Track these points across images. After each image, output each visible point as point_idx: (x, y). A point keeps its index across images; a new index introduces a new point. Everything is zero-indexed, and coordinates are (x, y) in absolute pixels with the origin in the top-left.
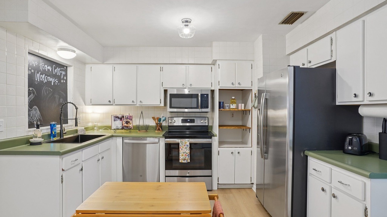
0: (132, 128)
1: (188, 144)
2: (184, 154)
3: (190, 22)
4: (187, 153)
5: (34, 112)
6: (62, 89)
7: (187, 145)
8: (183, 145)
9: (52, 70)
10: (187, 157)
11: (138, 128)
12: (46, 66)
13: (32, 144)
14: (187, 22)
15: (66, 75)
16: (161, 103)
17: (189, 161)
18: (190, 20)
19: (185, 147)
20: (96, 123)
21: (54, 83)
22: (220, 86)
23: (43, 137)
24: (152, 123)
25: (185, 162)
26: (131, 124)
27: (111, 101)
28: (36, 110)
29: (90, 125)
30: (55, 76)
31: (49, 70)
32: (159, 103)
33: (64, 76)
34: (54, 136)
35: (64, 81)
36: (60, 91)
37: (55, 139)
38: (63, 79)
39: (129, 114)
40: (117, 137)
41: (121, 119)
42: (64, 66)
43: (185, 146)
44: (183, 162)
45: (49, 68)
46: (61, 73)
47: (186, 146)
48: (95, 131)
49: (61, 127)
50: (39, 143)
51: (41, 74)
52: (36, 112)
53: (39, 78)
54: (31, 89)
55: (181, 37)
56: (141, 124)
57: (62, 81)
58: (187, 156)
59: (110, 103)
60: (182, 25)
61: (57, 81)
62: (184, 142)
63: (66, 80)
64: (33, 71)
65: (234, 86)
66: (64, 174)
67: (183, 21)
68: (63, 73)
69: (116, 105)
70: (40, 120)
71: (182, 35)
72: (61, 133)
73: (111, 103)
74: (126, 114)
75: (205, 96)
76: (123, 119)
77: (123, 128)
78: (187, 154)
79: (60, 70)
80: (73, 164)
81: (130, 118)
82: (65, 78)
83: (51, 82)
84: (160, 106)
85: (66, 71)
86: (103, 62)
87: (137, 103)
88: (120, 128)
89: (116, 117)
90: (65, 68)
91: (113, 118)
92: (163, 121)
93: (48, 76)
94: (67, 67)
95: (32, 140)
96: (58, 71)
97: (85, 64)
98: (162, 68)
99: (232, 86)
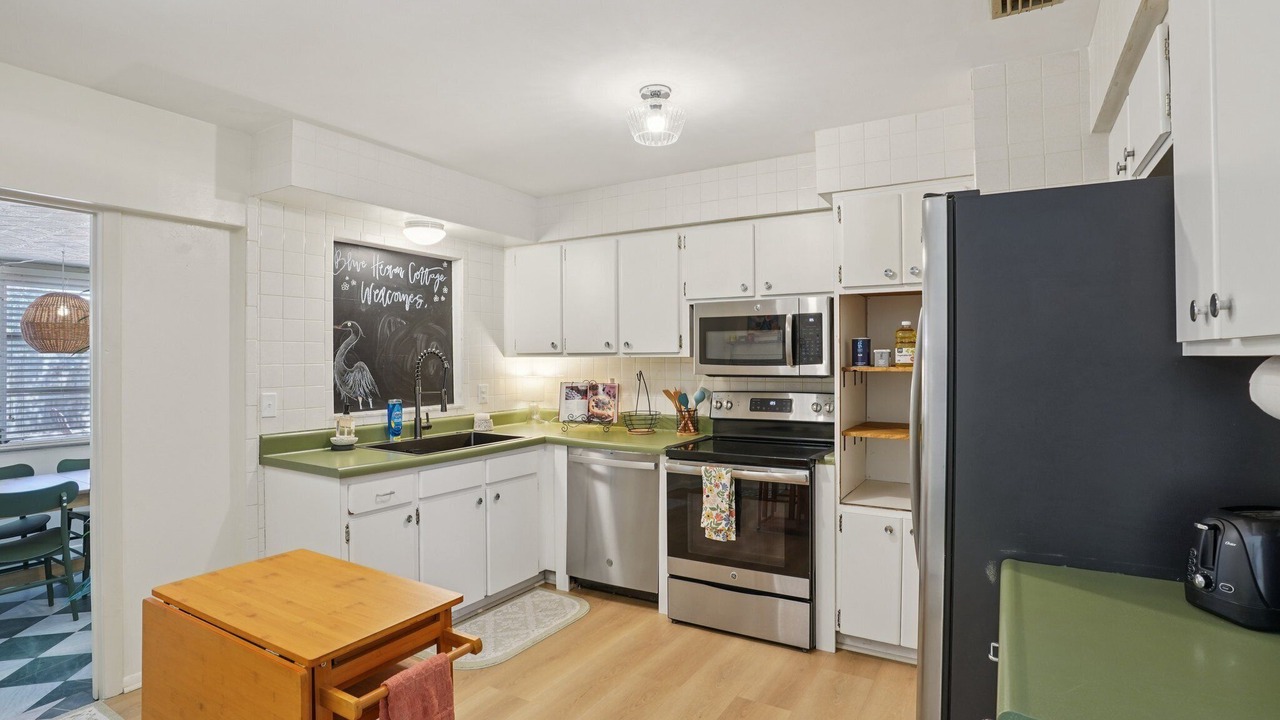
0: (615, 421)
1: (726, 480)
2: (714, 513)
3: (667, 96)
4: (724, 512)
5: (359, 376)
6: (436, 317)
7: (724, 486)
8: (711, 483)
9: (406, 275)
10: (724, 522)
11: (628, 421)
12: (389, 267)
13: (336, 448)
14: (656, 95)
15: (448, 283)
16: (681, 346)
17: (733, 538)
18: (664, 90)
19: (716, 490)
20: (535, 404)
21: (412, 305)
22: (843, 284)
23: (357, 433)
24: (668, 409)
25: (718, 539)
26: (613, 410)
27: (557, 342)
28: (361, 370)
29: (521, 407)
30: (415, 288)
31: (396, 276)
32: (675, 348)
33: (442, 284)
34: (397, 433)
35: (443, 298)
36: (431, 324)
37: (396, 439)
38: (440, 293)
39: (613, 380)
40: (556, 446)
41: (584, 394)
42: (443, 261)
43: (717, 486)
44: (714, 537)
45: (399, 271)
46: (433, 280)
47: (721, 487)
48: (534, 424)
49: (418, 413)
50: (349, 447)
51: (374, 288)
52: (362, 378)
53: (369, 299)
54: (349, 324)
55: (639, 141)
56: (643, 408)
57: (436, 299)
58: (722, 519)
59: (555, 350)
60: (643, 106)
61: (421, 301)
62: (713, 473)
63: (449, 296)
64: (354, 283)
65: (897, 281)
66: (353, 522)
67: (644, 91)
68: (440, 278)
69: (570, 354)
70: (373, 394)
71: (643, 137)
72: (417, 427)
73: (558, 350)
74: (601, 380)
75: (811, 320)
76: (590, 394)
77: (589, 421)
78: (723, 515)
79: (430, 273)
80: (383, 502)
81: (612, 391)
82: (445, 290)
83: (404, 303)
84: (679, 356)
85: (448, 272)
86: (537, 240)
87: (618, 349)
88: (580, 419)
89: (572, 388)
90: (445, 264)
91: (564, 391)
92: (698, 402)
93: (397, 290)
94: (450, 263)
95: (338, 439)
96: (423, 275)
97: (502, 248)
98: (682, 238)
99: (889, 281)
